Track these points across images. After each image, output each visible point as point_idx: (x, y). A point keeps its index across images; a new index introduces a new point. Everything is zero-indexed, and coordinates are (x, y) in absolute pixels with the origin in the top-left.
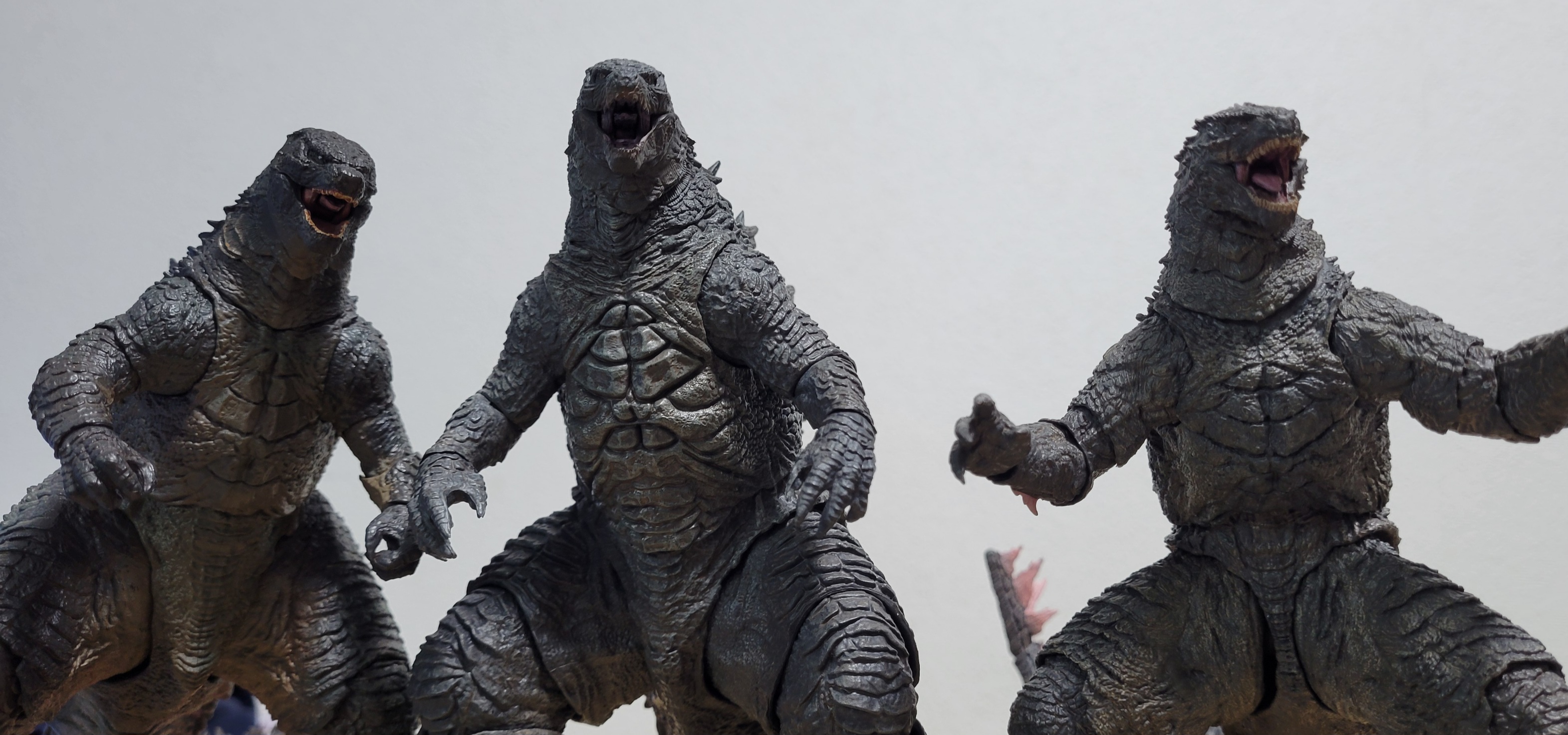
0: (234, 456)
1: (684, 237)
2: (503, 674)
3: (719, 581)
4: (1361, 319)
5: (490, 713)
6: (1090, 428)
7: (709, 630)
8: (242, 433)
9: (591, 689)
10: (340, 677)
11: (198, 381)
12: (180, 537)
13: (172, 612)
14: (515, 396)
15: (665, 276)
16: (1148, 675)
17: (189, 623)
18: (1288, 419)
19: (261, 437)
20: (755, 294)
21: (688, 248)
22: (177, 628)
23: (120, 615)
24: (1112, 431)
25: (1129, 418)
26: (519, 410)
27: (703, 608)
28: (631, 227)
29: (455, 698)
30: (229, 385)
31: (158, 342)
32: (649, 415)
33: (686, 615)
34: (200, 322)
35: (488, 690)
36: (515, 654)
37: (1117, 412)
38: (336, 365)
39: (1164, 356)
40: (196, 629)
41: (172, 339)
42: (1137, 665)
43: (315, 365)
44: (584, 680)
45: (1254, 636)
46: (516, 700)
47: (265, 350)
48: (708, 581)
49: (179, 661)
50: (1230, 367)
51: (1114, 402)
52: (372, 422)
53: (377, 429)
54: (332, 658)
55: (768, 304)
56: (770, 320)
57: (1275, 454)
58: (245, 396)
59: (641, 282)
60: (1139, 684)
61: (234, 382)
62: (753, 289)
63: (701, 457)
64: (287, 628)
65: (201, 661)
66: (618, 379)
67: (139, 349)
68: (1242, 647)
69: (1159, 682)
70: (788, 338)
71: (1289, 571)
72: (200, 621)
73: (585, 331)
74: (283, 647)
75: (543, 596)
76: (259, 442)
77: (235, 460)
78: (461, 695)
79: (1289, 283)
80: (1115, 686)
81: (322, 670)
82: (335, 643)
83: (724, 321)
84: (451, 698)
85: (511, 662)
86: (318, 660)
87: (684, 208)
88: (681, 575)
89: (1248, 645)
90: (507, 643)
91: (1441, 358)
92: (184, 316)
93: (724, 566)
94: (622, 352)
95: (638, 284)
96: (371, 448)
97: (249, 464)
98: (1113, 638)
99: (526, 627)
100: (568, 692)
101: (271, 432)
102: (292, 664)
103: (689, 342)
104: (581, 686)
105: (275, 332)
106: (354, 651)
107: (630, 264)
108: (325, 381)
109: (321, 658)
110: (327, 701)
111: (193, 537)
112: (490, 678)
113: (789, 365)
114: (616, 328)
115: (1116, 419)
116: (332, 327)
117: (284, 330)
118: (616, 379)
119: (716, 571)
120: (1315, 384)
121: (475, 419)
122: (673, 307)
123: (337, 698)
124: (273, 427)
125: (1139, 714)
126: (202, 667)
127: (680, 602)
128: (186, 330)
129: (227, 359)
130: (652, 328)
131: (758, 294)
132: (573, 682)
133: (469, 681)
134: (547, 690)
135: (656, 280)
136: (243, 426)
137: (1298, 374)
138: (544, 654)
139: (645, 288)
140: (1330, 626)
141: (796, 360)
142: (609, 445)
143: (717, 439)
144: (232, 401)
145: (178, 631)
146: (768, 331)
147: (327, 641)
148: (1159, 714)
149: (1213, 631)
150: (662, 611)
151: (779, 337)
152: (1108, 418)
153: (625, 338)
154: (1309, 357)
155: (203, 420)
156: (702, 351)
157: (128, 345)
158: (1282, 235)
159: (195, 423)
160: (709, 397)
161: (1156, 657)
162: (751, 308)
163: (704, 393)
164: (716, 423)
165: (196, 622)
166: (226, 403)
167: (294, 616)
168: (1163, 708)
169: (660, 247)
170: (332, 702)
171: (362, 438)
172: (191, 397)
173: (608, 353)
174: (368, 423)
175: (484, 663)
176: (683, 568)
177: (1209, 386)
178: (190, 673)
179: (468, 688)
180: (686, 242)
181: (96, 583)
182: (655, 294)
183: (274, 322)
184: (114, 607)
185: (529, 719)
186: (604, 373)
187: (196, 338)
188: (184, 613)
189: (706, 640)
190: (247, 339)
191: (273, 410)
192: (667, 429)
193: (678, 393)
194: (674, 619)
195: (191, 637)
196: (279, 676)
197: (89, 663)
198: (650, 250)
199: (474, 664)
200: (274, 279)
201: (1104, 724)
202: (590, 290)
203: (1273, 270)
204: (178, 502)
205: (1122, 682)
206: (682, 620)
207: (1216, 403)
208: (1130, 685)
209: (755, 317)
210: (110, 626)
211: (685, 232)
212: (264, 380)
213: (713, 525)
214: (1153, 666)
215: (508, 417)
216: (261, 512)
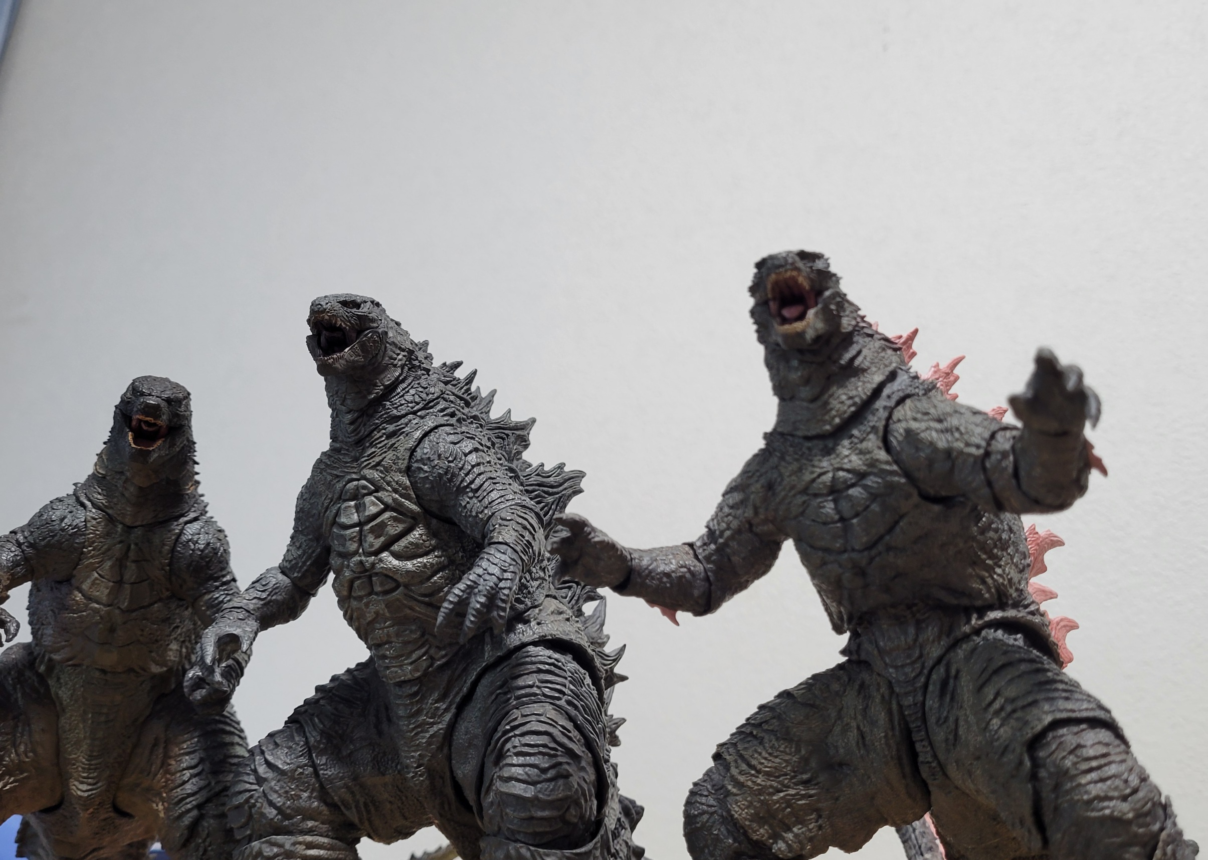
0: (100, 623)
1: (401, 424)
2: (288, 788)
3: (454, 706)
4: (906, 420)
5: (276, 820)
6: (710, 544)
7: (450, 749)
8: (105, 605)
9: (366, 805)
10: (194, 802)
11: (75, 568)
12: (74, 690)
13: (69, 750)
14: (297, 564)
15: (384, 455)
16: (787, 766)
17: (81, 758)
18: (857, 515)
19: (119, 608)
20: (449, 462)
21: (404, 432)
22: (73, 762)
23: (33, 751)
24: (726, 544)
25: (739, 531)
26: (300, 575)
27: (441, 729)
28: (360, 420)
29: (250, 808)
30: (95, 569)
31: (44, 539)
32: (373, 565)
33: (428, 735)
34: (74, 524)
35: (274, 801)
36: (297, 773)
37: (728, 528)
38: (179, 552)
39: (761, 475)
40: (86, 762)
41: (53, 536)
42: (776, 757)
43: (160, 552)
44: (358, 797)
45: (893, 729)
46: (298, 811)
47: (121, 542)
48: (444, 706)
49: (74, 787)
50: (808, 477)
51: (726, 519)
52: (210, 596)
53: (214, 601)
54: (189, 788)
55: (461, 469)
56: (462, 481)
57: (853, 550)
58: (106, 577)
59: (368, 462)
60: (777, 774)
61: (99, 567)
62: (447, 458)
63: (420, 598)
64: (161, 767)
65: (90, 787)
66: (351, 539)
67: (31, 545)
68: (880, 739)
69: (802, 773)
70: (477, 495)
71: (918, 665)
72: (90, 756)
73: (333, 505)
74: (159, 781)
75: (324, 726)
76: (117, 611)
77: (101, 626)
78: (254, 805)
79: (851, 398)
80: (753, 775)
81: (180, 797)
82: (193, 776)
83: (427, 486)
84: (246, 807)
85: (295, 779)
86: (178, 790)
87: (403, 402)
88: (421, 701)
89: (886, 736)
90: (292, 763)
91: (968, 444)
92: (62, 520)
93: (458, 693)
94: (355, 518)
95: (365, 463)
96: (210, 616)
97: (112, 630)
98: (760, 735)
99: (309, 750)
100: (345, 806)
101: (126, 604)
102: (164, 795)
103: (401, 505)
104: (357, 802)
105: (129, 529)
106: (207, 782)
107: (363, 449)
108: (170, 564)
109: (181, 788)
110: (183, 822)
111: (82, 689)
112: (276, 792)
113: (477, 516)
114: (352, 500)
115: (728, 533)
116: (176, 523)
117: (136, 527)
118: (350, 540)
119: (451, 697)
120: (873, 482)
121: (264, 583)
122: (388, 478)
123: (190, 819)
124: (127, 600)
125: (777, 802)
126: (90, 793)
127: (424, 723)
128: (63, 530)
129: (93, 550)
130: (375, 497)
131: (452, 462)
132: (348, 797)
133: (260, 794)
134: (327, 804)
135: (377, 459)
136: (104, 599)
137: (861, 476)
138: (321, 772)
139: (370, 466)
140: (948, 712)
141: (482, 511)
142: (353, 594)
143: (431, 583)
144: (98, 582)
145: (74, 764)
146: (461, 491)
147: (187, 774)
148: (800, 802)
149: (858, 728)
150: (407, 732)
151: (471, 494)
152: (722, 533)
153: (357, 507)
154: (867, 460)
155: (79, 597)
156: (412, 511)
157: (24, 543)
158: (840, 358)
159: (74, 600)
160: (422, 548)
161: (798, 751)
162: (446, 473)
163: (416, 545)
164: (428, 569)
165: (86, 757)
166: (93, 583)
167: (167, 756)
168: (803, 797)
169: (384, 434)
170: (187, 823)
171: (203, 608)
172: (73, 581)
173: (343, 520)
174: (207, 597)
175: (273, 779)
176: (422, 695)
177: (794, 496)
178: (81, 797)
179: (260, 800)
180: (404, 428)
181: (16, 726)
182: (377, 470)
183: (128, 521)
184: (29, 746)
185: (312, 827)
186: (342, 536)
187: (70, 535)
188: (78, 750)
189: (449, 759)
190: (108, 534)
191: (127, 586)
192: (388, 576)
193: (396, 547)
194: (418, 740)
195: (83, 768)
196: (157, 806)
197: (11, 788)
198: (376, 437)
199: (265, 780)
200: (126, 489)
201: (743, 810)
202: (335, 473)
203: (838, 389)
204: (70, 663)
205: (759, 772)
206: (424, 741)
207: (801, 510)
208: (768, 774)
209: (450, 480)
210: (27, 760)
211: (403, 421)
212: (120, 564)
213: (443, 657)
214: (794, 759)
215: (293, 581)
216: (131, 670)
